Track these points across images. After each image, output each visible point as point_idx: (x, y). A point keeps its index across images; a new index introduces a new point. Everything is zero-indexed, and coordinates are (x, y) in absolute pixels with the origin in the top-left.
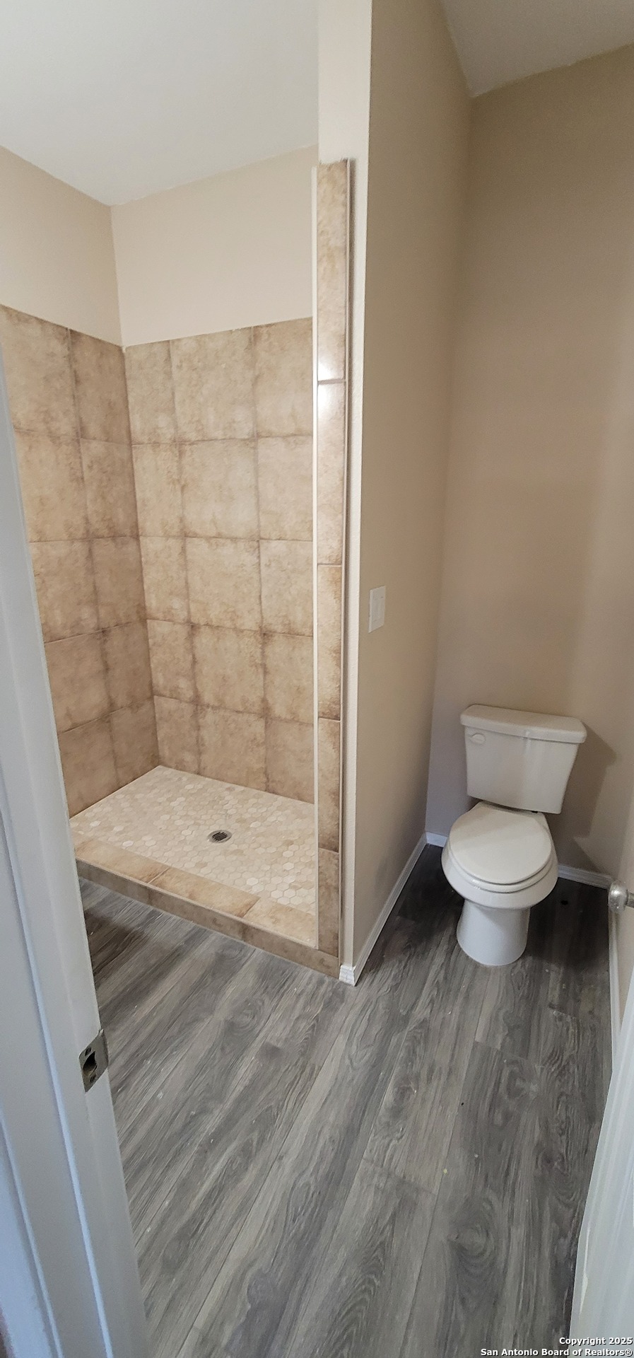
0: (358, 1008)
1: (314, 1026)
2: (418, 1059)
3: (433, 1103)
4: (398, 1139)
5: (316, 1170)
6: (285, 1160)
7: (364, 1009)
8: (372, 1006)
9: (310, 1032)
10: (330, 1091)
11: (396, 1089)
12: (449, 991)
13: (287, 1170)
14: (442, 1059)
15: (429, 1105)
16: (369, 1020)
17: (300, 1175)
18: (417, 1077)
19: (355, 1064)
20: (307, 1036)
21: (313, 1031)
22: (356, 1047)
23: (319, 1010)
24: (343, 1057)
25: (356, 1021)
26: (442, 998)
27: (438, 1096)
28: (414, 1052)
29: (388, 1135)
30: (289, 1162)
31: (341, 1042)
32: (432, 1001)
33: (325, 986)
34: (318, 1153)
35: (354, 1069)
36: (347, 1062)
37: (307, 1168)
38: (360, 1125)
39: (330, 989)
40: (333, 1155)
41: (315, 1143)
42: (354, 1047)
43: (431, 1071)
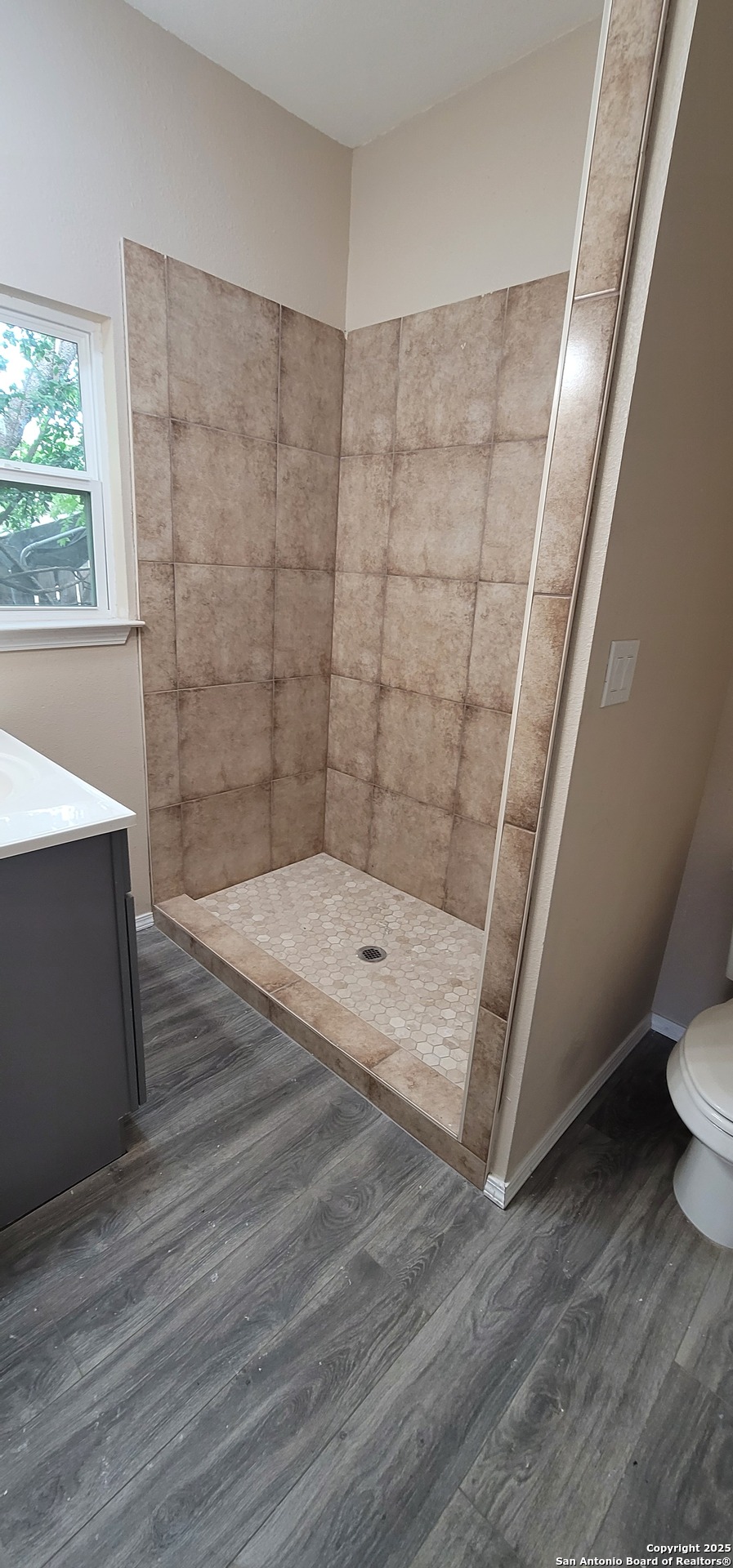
0: (500, 1245)
1: (435, 1247)
2: (576, 1356)
3: (587, 1441)
4: (521, 1480)
5: (387, 1478)
6: (348, 1441)
7: (509, 1249)
8: (523, 1248)
9: (426, 1257)
10: (435, 1359)
11: (532, 1395)
12: (646, 1263)
13: (348, 1459)
14: (617, 1374)
15: (580, 1441)
16: (514, 1268)
17: (365, 1475)
18: (570, 1388)
19: (480, 1330)
20: (421, 1262)
21: (431, 1256)
22: (486, 1303)
23: (447, 1229)
24: (464, 1313)
25: (495, 1262)
26: (633, 1271)
27: (597, 1432)
28: (573, 1345)
29: (505, 1466)
30: (353, 1446)
31: (467, 1287)
32: (615, 1272)
33: (461, 1196)
34: (395, 1451)
35: (476, 1338)
36: (469, 1322)
37: (374, 1469)
38: (467, 1431)
39: (467, 1202)
40: (416, 1462)
41: (394, 1433)
42: (484, 1302)
43: (594, 1385)
